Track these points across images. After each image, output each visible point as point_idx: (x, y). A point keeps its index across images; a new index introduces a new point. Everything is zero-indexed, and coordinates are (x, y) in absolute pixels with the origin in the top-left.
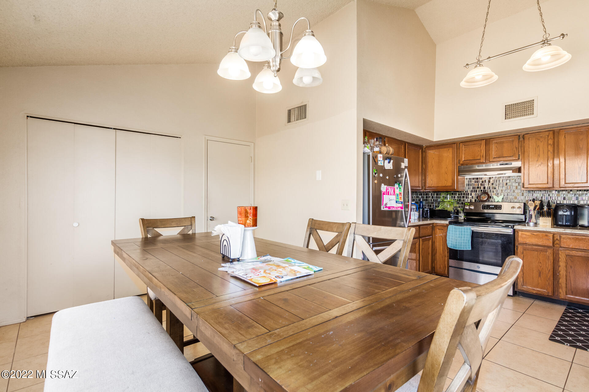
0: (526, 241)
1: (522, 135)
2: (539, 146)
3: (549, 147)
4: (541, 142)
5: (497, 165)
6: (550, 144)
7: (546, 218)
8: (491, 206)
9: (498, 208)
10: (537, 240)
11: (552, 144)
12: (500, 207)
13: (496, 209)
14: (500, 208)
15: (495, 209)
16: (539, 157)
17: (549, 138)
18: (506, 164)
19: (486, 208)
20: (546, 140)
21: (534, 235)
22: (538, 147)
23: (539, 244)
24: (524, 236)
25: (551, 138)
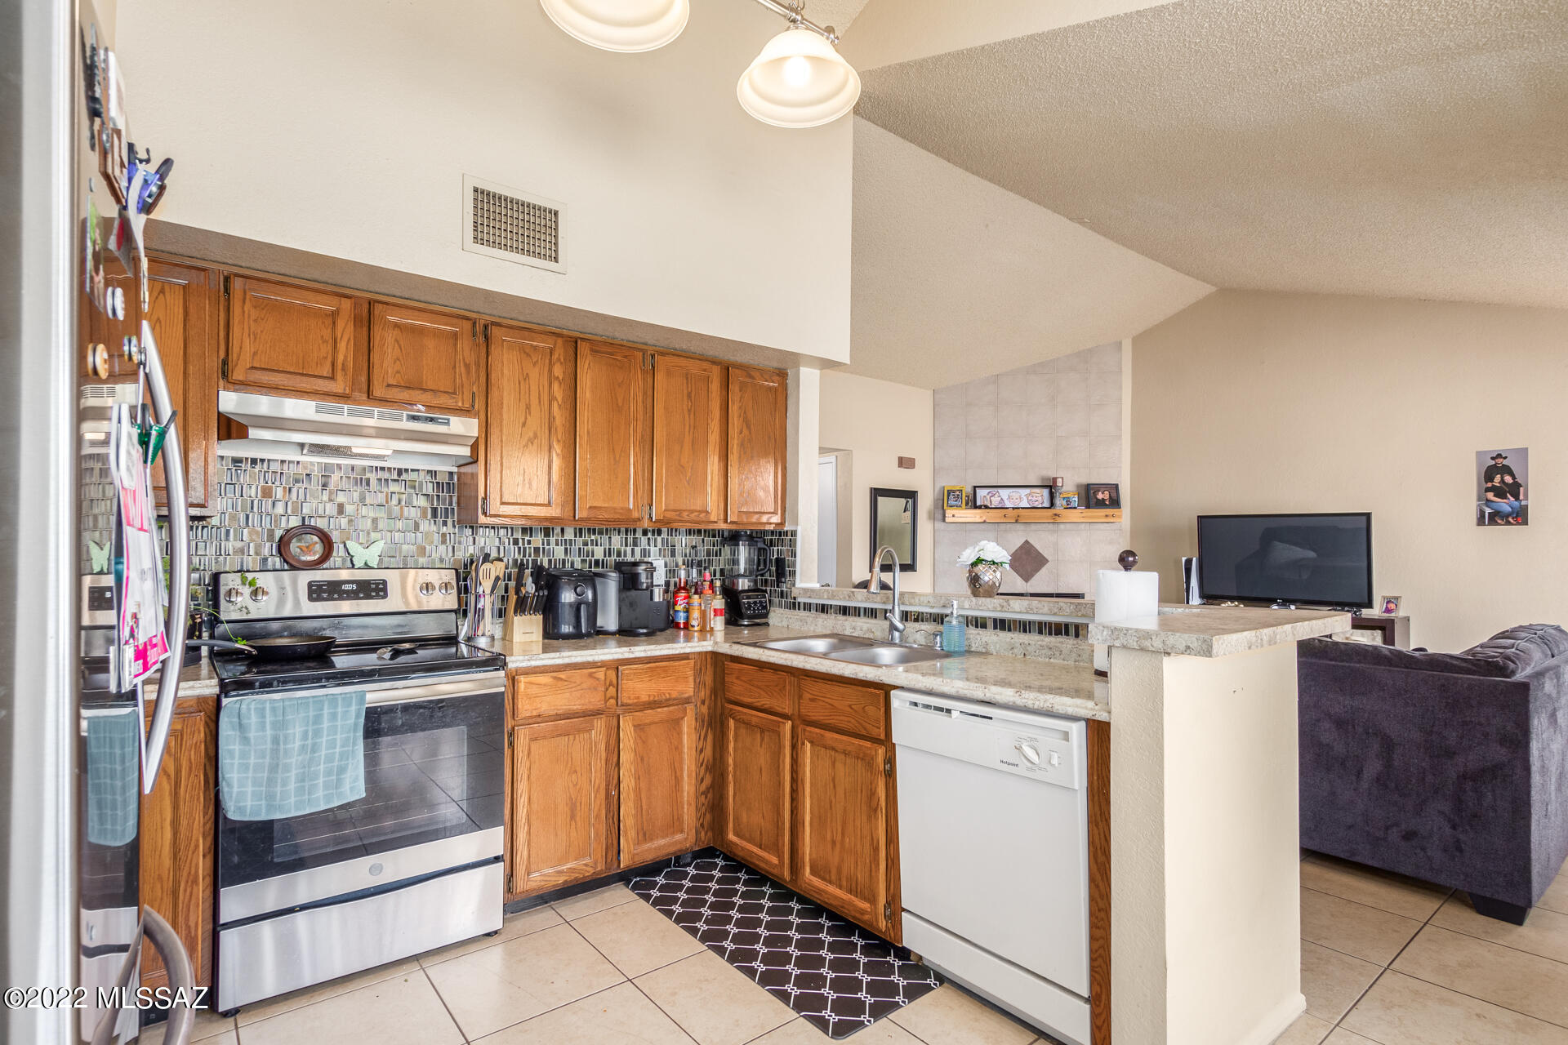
0: (539, 706)
1: (482, 322)
2: (527, 374)
3: (556, 386)
4: (534, 365)
5: (399, 419)
6: (558, 377)
7: (528, 617)
8: (346, 587)
9: (373, 594)
10: (567, 695)
11: (561, 378)
12: (381, 586)
13: (368, 597)
14: (381, 593)
15: (361, 595)
16: (530, 413)
17: (555, 356)
18: (432, 420)
19: (325, 595)
20: (547, 361)
21: (561, 679)
22: (525, 379)
23: (575, 707)
24: (534, 690)
25: (559, 359)
